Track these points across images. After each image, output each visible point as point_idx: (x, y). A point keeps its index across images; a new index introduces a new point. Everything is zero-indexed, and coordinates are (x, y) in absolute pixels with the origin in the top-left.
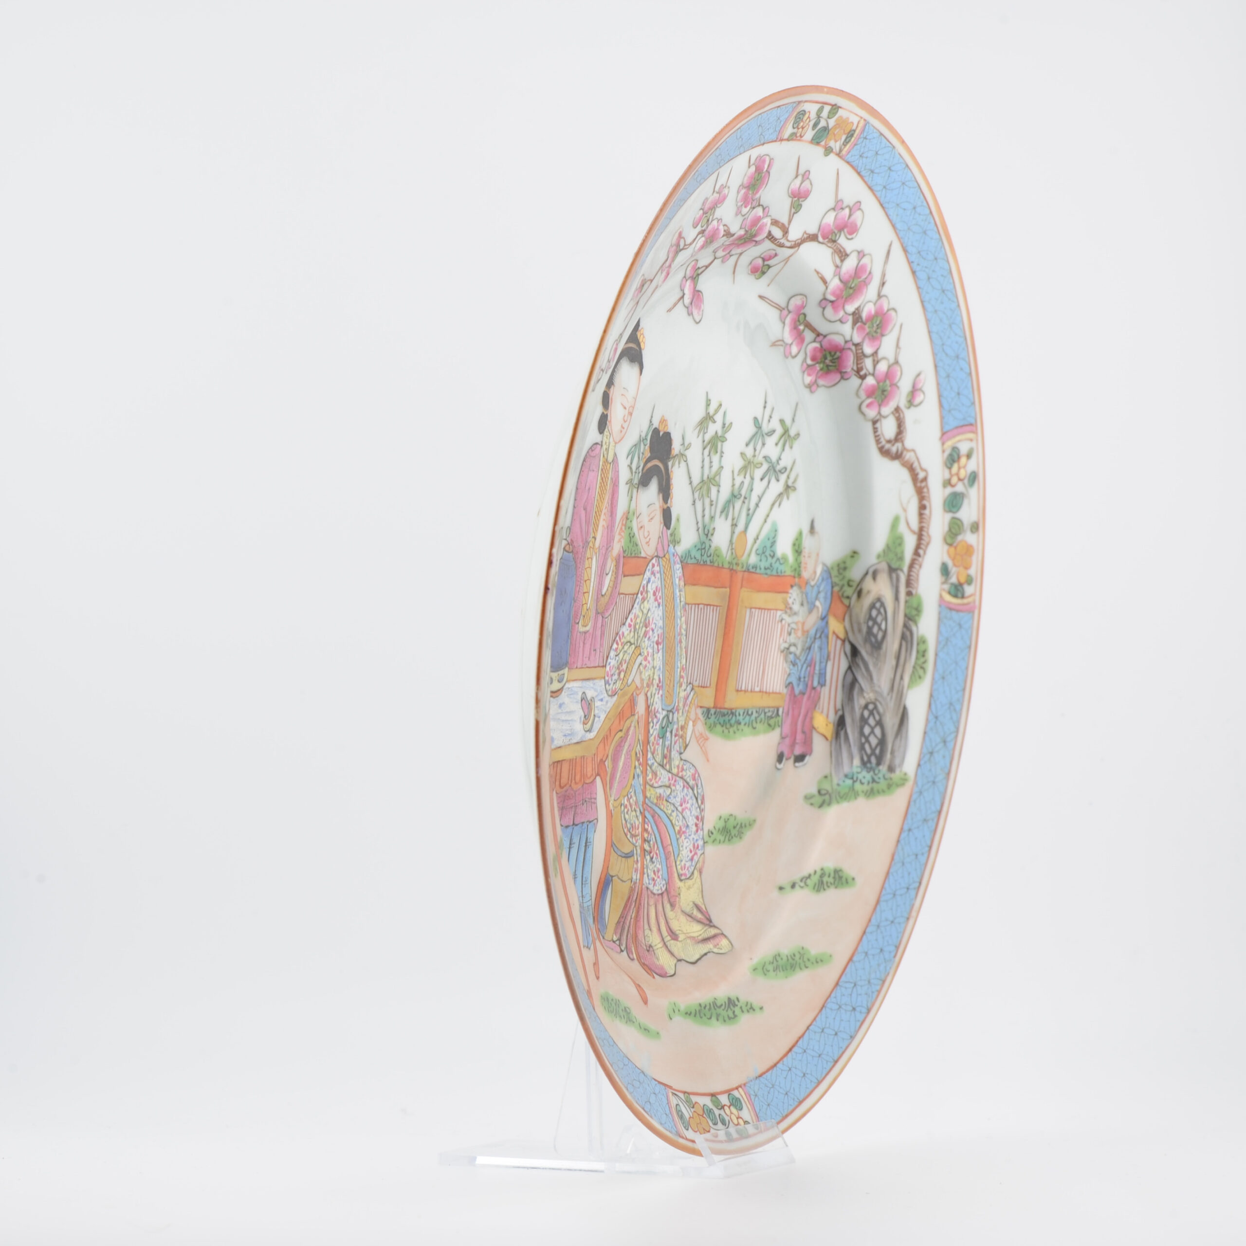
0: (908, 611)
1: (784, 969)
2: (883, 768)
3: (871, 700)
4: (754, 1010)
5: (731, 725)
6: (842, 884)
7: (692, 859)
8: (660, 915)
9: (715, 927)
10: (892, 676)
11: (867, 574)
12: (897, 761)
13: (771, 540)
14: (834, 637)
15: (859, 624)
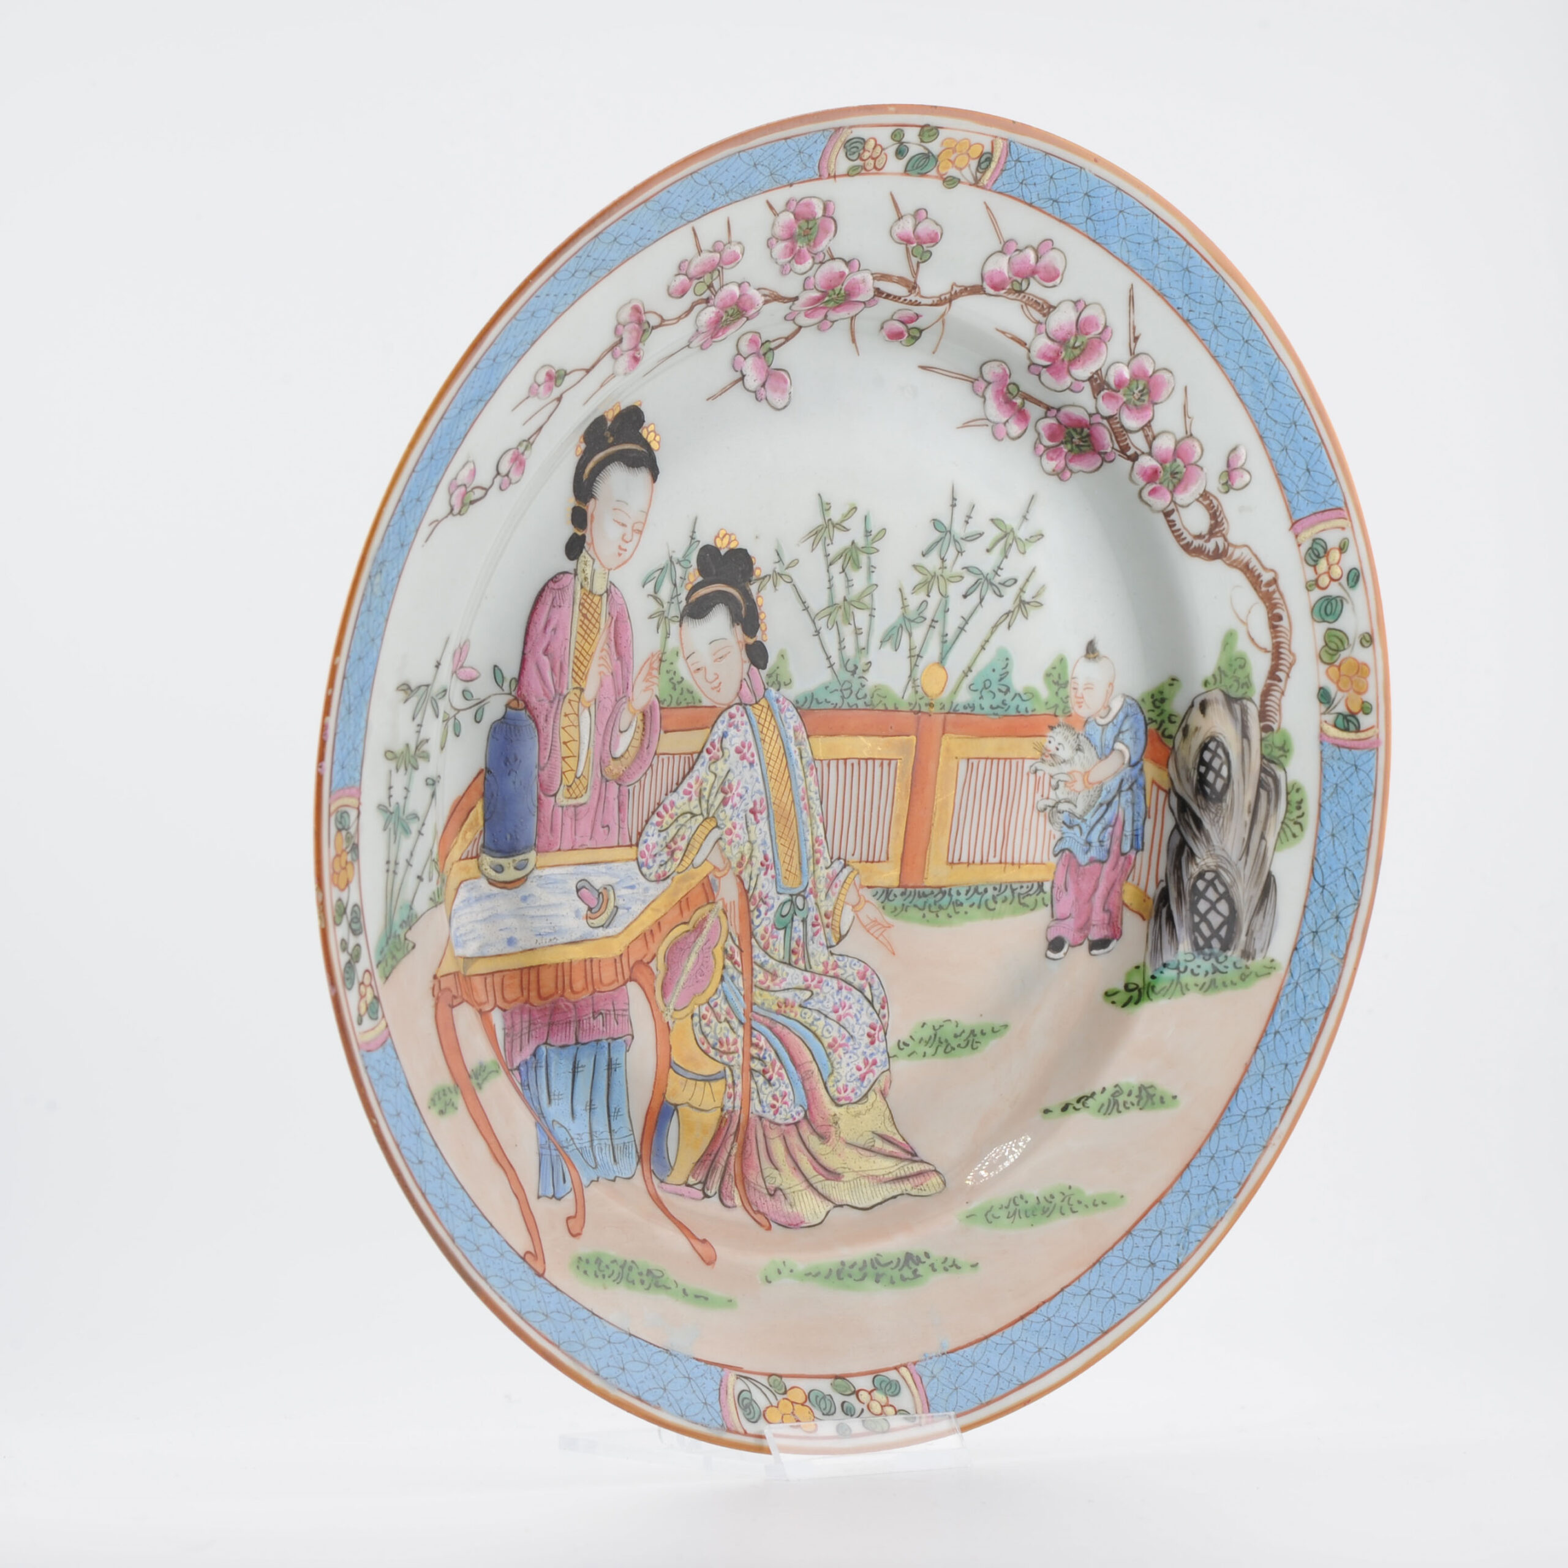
0: (1266, 752)
1: (1030, 1214)
2: (1234, 955)
3: (1208, 867)
4: (958, 1268)
5: (941, 908)
6: (1153, 1104)
7: (862, 1078)
8: (796, 1150)
9: (922, 1161)
10: (1246, 836)
11: (1192, 706)
12: (1258, 945)
13: (999, 671)
14: (1155, 788)
15: (1187, 770)
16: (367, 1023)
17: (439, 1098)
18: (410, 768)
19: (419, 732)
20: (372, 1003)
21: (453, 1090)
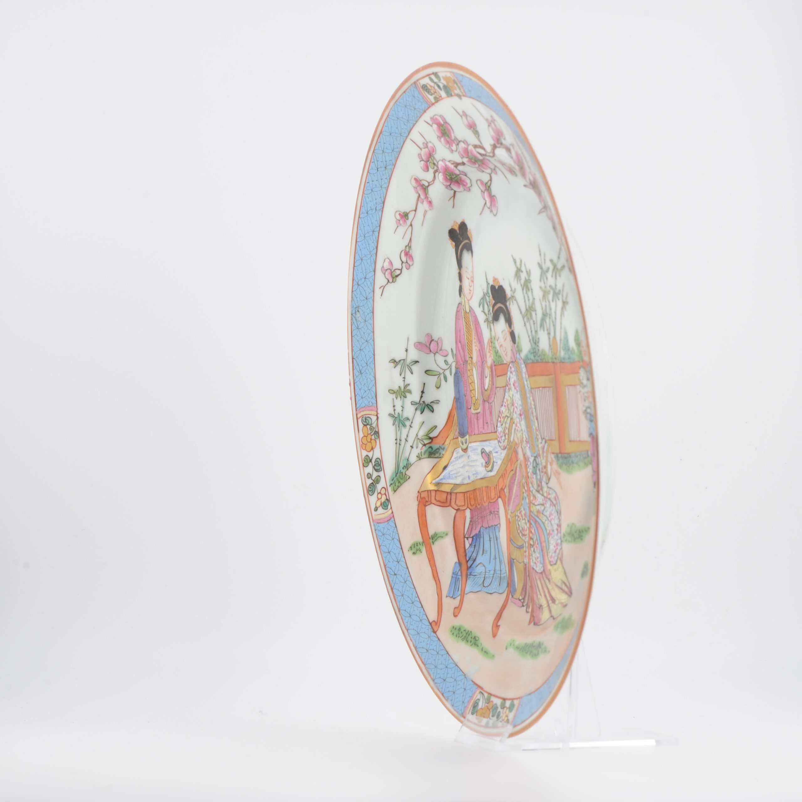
4: (546, 652)
5: (570, 464)
7: (555, 552)
13: (566, 339)
16: (380, 510)
17: (414, 547)
18: (402, 397)
19: (404, 381)
20: (385, 502)
21: (421, 543)
